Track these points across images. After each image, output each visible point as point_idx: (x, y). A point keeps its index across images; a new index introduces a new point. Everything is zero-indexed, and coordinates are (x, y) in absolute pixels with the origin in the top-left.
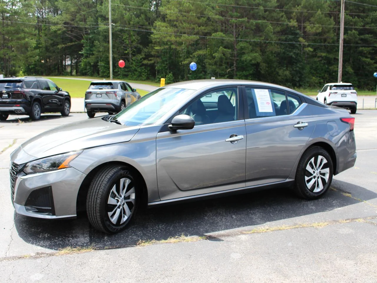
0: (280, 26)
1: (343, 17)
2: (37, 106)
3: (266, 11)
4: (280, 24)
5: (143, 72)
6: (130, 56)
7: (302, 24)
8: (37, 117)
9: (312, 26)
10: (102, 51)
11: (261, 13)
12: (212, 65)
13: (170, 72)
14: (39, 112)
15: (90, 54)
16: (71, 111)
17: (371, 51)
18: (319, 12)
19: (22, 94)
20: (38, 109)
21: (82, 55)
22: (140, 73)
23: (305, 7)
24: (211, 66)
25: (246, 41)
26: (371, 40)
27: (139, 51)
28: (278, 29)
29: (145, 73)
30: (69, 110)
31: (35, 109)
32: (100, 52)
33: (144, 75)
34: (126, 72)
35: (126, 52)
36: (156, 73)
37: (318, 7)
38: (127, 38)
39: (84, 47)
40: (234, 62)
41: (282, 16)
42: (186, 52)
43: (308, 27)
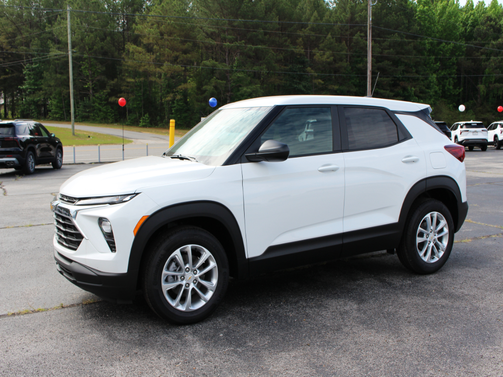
0: (284, 53)
1: (371, 45)
2: (31, 157)
3: (265, 34)
4: (284, 50)
5: (109, 112)
6: (91, 91)
7: (309, 51)
8: (32, 170)
9: (322, 54)
10: (53, 86)
11: (260, 37)
12: (201, 102)
13: (145, 113)
14: (33, 164)
15: (35, 90)
16: (63, 163)
17: (390, 82)
18: (329, 36)
19: (15, 141)
20: (33, 161)
21: (24, 90)
22: (106, 113)
23: (313, 29)
24: (199, 103)
25: (243, 71)
26: (390, 69)
27: (102, 86)
28: (281, 56)
29: (112, 113)
30: (61, 161)
31: (29, 159)
32: (50, 86)
33: (110, 115)
34: (86, 112)
35: (87, 86)
36: (127, 113)
37: (328, 31)
38: (86, 68)
39: (25, 80)
40: (228, 98)
41: (286, 41)
42: (166, 85)
43: (318, 54)
